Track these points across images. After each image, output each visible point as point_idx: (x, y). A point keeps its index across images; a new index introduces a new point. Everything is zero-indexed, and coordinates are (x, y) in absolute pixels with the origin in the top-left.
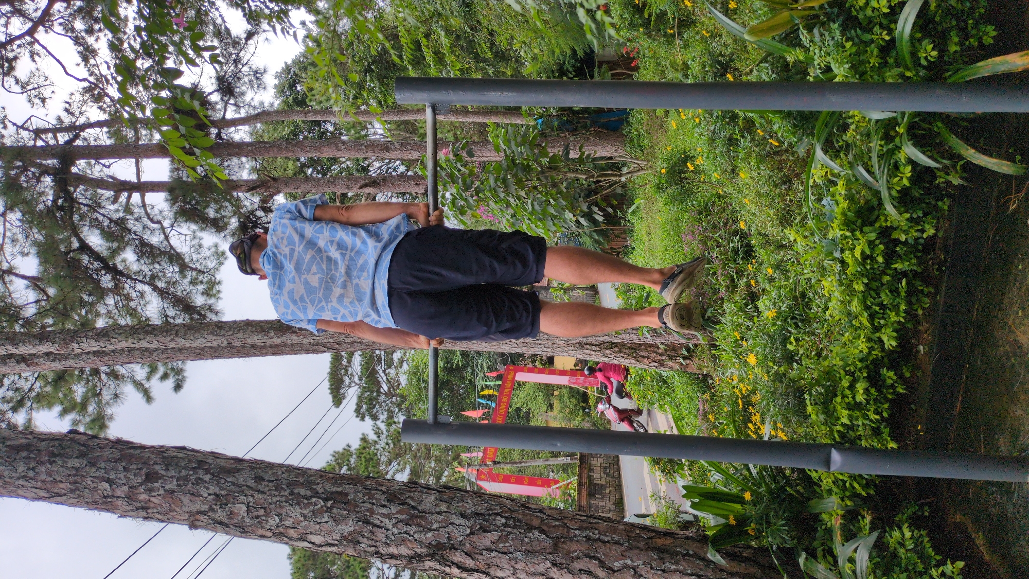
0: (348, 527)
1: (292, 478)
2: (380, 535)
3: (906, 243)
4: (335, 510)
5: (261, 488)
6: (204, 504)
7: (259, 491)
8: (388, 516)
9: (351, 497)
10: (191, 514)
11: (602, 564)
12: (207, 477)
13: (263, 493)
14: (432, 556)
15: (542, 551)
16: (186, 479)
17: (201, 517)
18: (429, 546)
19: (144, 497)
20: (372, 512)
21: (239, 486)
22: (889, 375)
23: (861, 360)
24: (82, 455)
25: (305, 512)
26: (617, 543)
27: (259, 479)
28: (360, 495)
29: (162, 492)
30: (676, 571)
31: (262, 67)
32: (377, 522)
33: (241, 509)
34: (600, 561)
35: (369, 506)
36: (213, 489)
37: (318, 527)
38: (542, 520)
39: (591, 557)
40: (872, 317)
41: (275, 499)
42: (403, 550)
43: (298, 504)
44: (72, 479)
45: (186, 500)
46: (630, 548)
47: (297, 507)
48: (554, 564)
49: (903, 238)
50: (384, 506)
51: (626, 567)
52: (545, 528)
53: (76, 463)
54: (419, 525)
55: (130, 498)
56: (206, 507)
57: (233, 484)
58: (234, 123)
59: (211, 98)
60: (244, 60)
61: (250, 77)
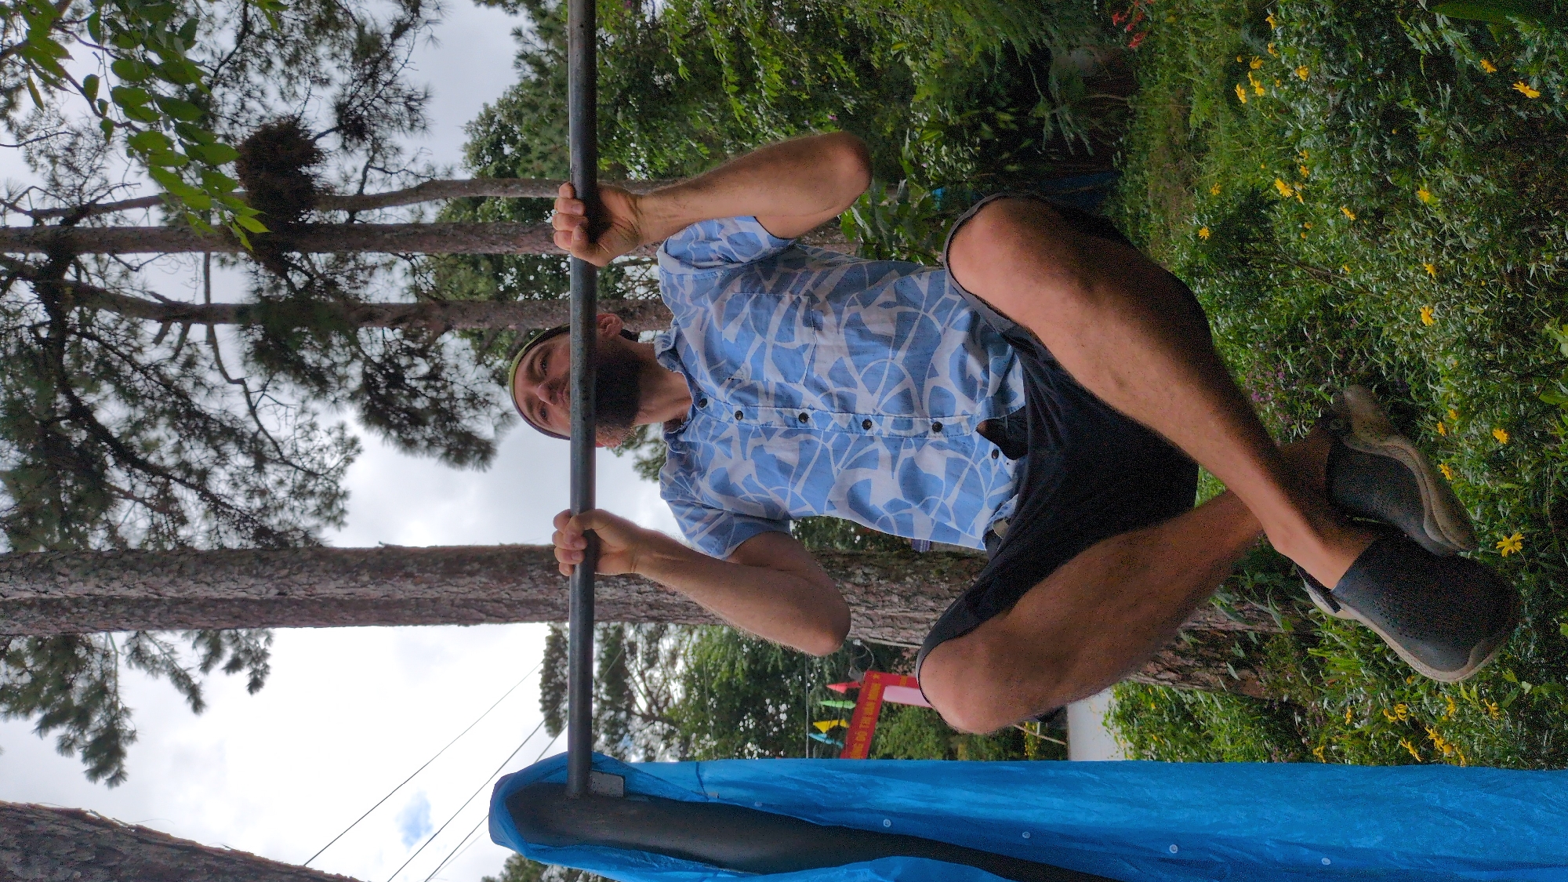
31: (420, 90)
58: (379, 201)
59: (322, 144)
60: (386, 77)
61: (397, 108)
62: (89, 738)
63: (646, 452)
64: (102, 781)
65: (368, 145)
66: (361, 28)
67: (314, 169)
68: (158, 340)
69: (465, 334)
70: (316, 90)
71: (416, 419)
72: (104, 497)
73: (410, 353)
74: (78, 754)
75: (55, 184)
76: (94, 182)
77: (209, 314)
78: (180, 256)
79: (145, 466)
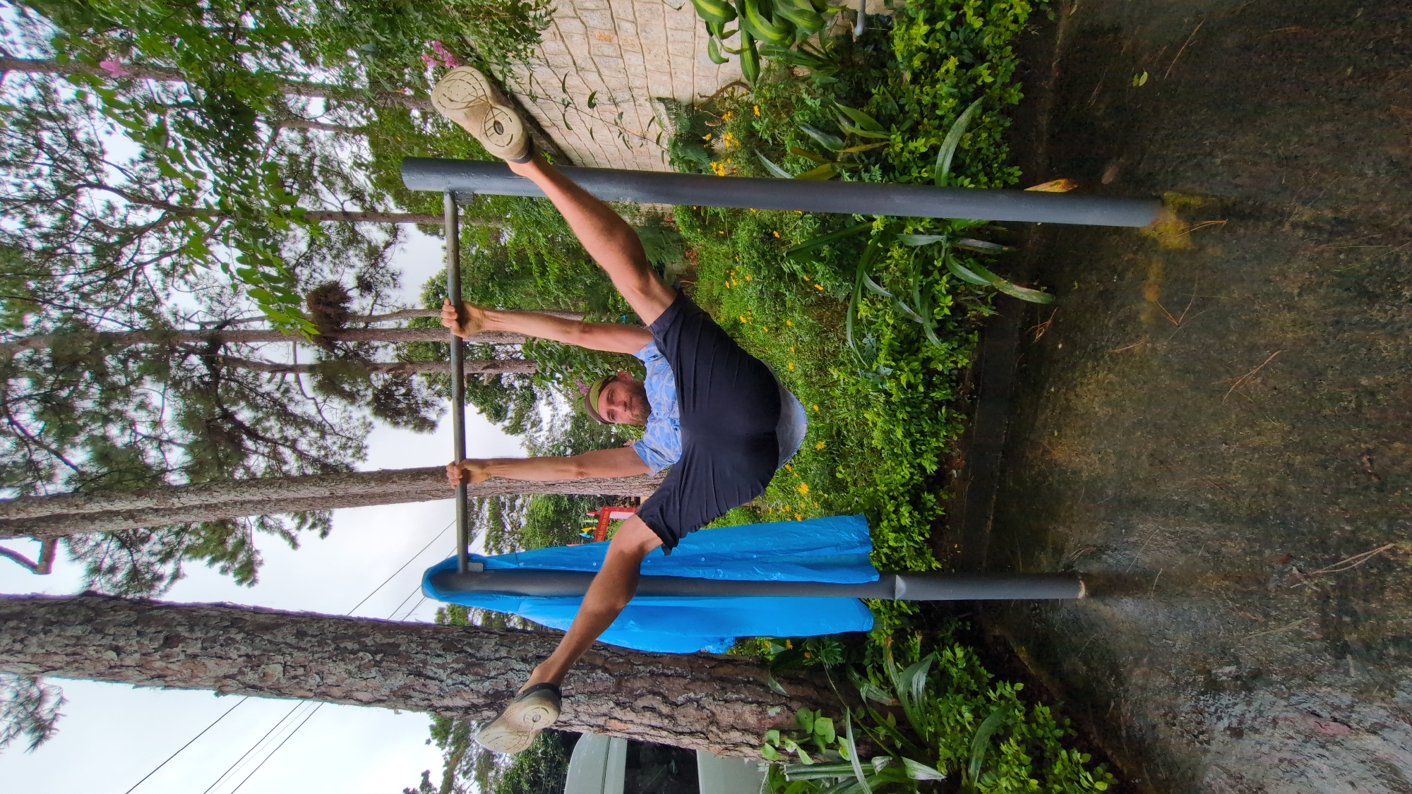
0: (399, 680)
1: (341, 631)
2: (433, 686)
3: (940, 373)
4: (384, 664)
5: (302, 644)
6: (232, 667)
7: (300, 649)
8: (443, 667)
9: (402, 648)
10: (217, 679)
11: (666, 700)
12: (239, 637)
13: (305, 650)
14: (489, 706)
15: (606, 692)
16: (214, 640)
17: (229, 682)
18: (486, 695)
19: (158, 664)
20: (425, 663)
21: (277, 644)
22: (929, 498)
23: (902, 485)
24: (88, 621)
25: (351, 668)
26: (681, 676)
27: (300, 634)
28: (413, 645)
29: (182, 657)
30: (737, 700)
31: (398, 271)
32: (431, 674)
33: (275, 670)
34: (664, 697)
35: (421, 656)
36: (244, 649)
37: (364, 683)
38: (606, 658)
39: (655, 694)
40: (913, 444)
41: (316, 656)
42: (458, 702)
43: (343, 660)
44: (69, 650)
45: (211, 663)
46: (694, 680)
47: (342, 663)
48: (617, 704)
49: (940, 367)
50: (438, 656)
51: (690, 700)
52: (608, 666)
53: (78, 630)
54: (476, 674)
55: (140, 667)
56: (235, 671)
57: (270, 642)
58: (379, 318)
59: (350, 294)
60: (382, 265)
61: (388, 278)
62: (237, 566)
63: (507, 423)
64: (245, 585)
65: (374, 293)
66: (369, 243)
67: (347, 305)
68: (270, 381)
69: (423, 375)
70: (347, 270)
71: (399, 413)
72: (243, 454)
73: (396, 384)
74: (231, 574)
75: (211, 310)
76: (233, 309)
77: (295, 369)
78: (280, 343)
79: (262, 438)
